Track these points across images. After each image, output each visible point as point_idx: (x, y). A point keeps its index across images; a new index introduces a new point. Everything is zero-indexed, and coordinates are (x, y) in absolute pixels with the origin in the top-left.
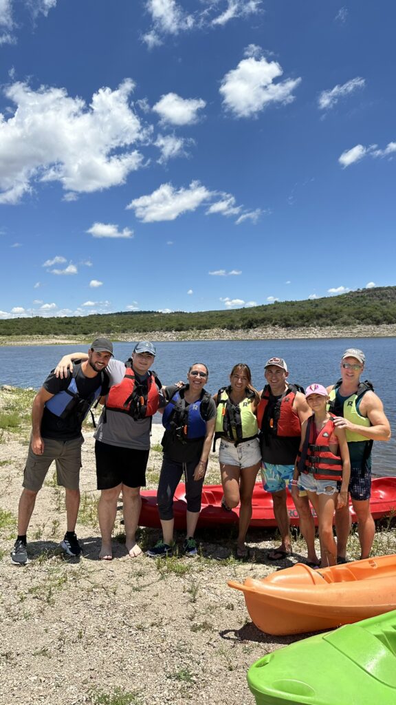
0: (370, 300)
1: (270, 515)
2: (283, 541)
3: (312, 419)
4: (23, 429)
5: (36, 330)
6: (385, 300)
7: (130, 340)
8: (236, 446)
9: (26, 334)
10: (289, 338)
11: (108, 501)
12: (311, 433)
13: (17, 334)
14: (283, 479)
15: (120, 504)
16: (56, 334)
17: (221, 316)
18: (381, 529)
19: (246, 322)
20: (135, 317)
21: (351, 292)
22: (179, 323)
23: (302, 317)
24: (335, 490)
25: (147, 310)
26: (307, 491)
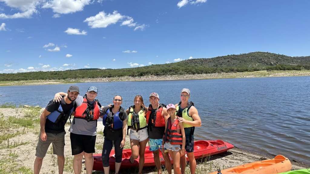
0: (191, 64)
1: (152, 161)
2: (158, 172)
3: (170, 118)
4: (35, 126)
5: (40, 77)
6: (196, 64)
7: (86, 82)
8: (137, 132)
9: (35, 79)
10: (158, 80)
11: (78, 160)
12: (169, 125)
13: (30, 80)
14: (158, 145)
15: (83, 161)
16: (50, 79)
17: (129, 71)
18: (198, 163)
19: (139, 73)
20: (88, 71)
21: (183, 61)
22: (109, 74)
23: (163, 71)
24: (180, 149)
25: (94, 68)
26: (168, 150)
